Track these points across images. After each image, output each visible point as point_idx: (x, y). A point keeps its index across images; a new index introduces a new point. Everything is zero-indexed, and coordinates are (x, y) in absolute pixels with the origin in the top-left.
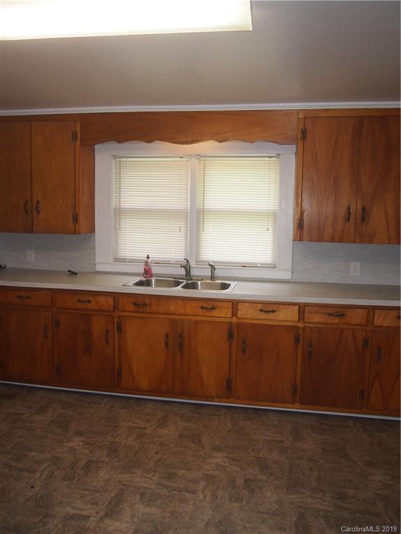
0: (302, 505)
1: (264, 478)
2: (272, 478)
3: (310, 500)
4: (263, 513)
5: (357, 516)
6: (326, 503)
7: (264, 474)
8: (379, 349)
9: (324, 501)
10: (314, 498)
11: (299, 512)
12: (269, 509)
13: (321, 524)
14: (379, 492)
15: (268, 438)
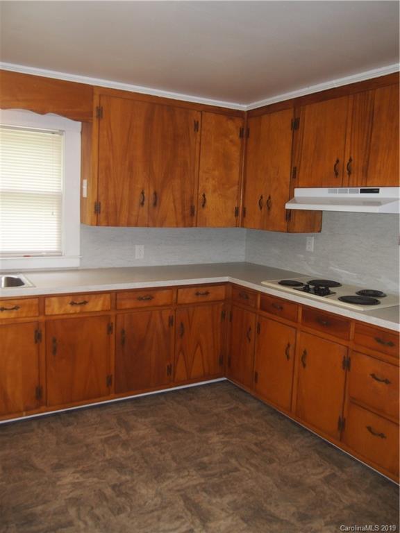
0: (178, 488)
1: (128, 477)
2: (135, 474)
3: (181, 481)
4: (152, 511)
5: (224, 477)
6: (195, 477)
7: (126, 474)
9: (193, 476)
10: (182, 477)
11: (182, 495)
12: (155, 505)
13: (205, 497)
14: (225, 450)
15: (103, 437)
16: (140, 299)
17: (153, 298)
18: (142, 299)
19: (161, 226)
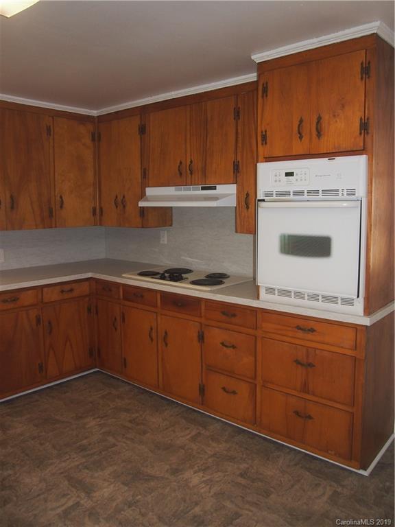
0: (62, 470)
1: (10, 472)
2: (17, 468)
3: (63, 464)
4: (39, 495)
5: (103, 453)
6: (76, 459)
7: (7, 470)
8: (50, 323)
9: (74, 458)
10: (64, 461)
11: (65, 476)
12: (41, 490)
13: (87, 473)
14: (103, 431)
16: (5, 301)
17: (18, 299)
18: (7, 301)
19: (21, 228)
